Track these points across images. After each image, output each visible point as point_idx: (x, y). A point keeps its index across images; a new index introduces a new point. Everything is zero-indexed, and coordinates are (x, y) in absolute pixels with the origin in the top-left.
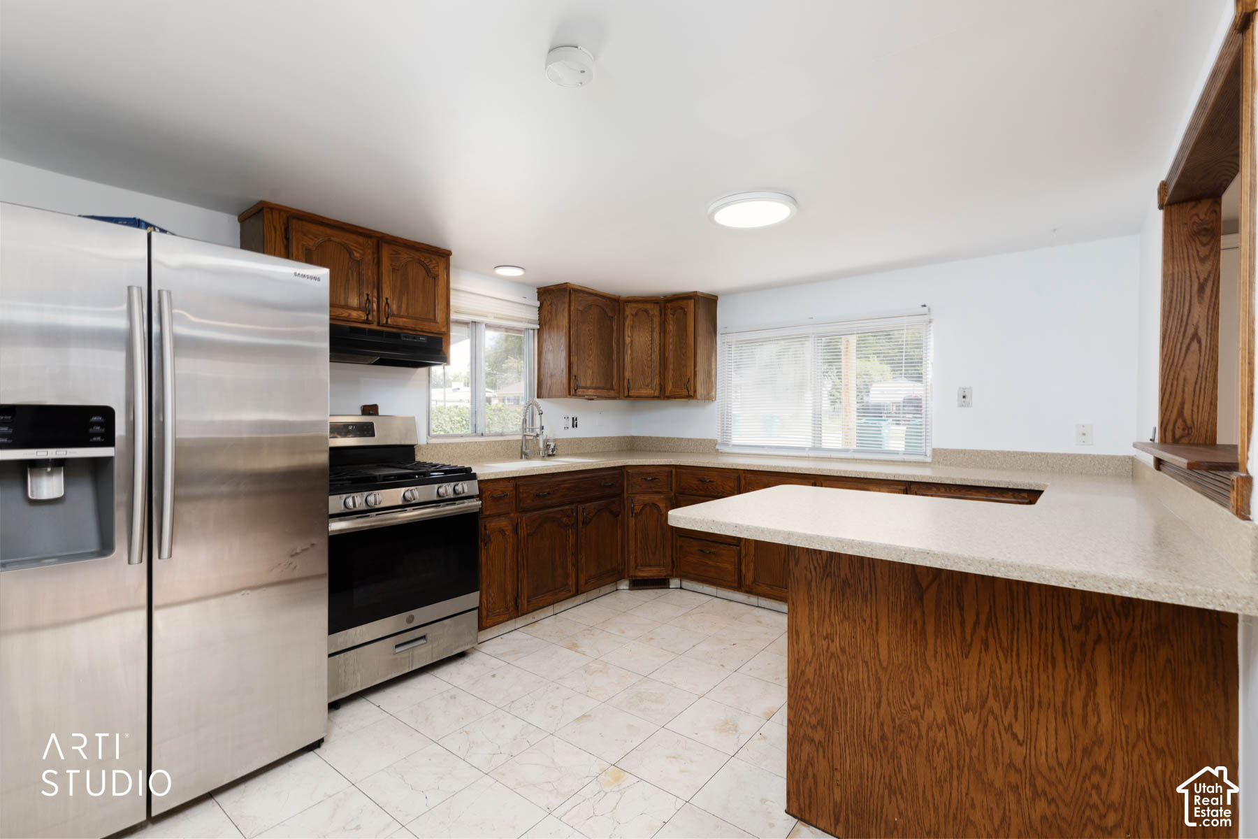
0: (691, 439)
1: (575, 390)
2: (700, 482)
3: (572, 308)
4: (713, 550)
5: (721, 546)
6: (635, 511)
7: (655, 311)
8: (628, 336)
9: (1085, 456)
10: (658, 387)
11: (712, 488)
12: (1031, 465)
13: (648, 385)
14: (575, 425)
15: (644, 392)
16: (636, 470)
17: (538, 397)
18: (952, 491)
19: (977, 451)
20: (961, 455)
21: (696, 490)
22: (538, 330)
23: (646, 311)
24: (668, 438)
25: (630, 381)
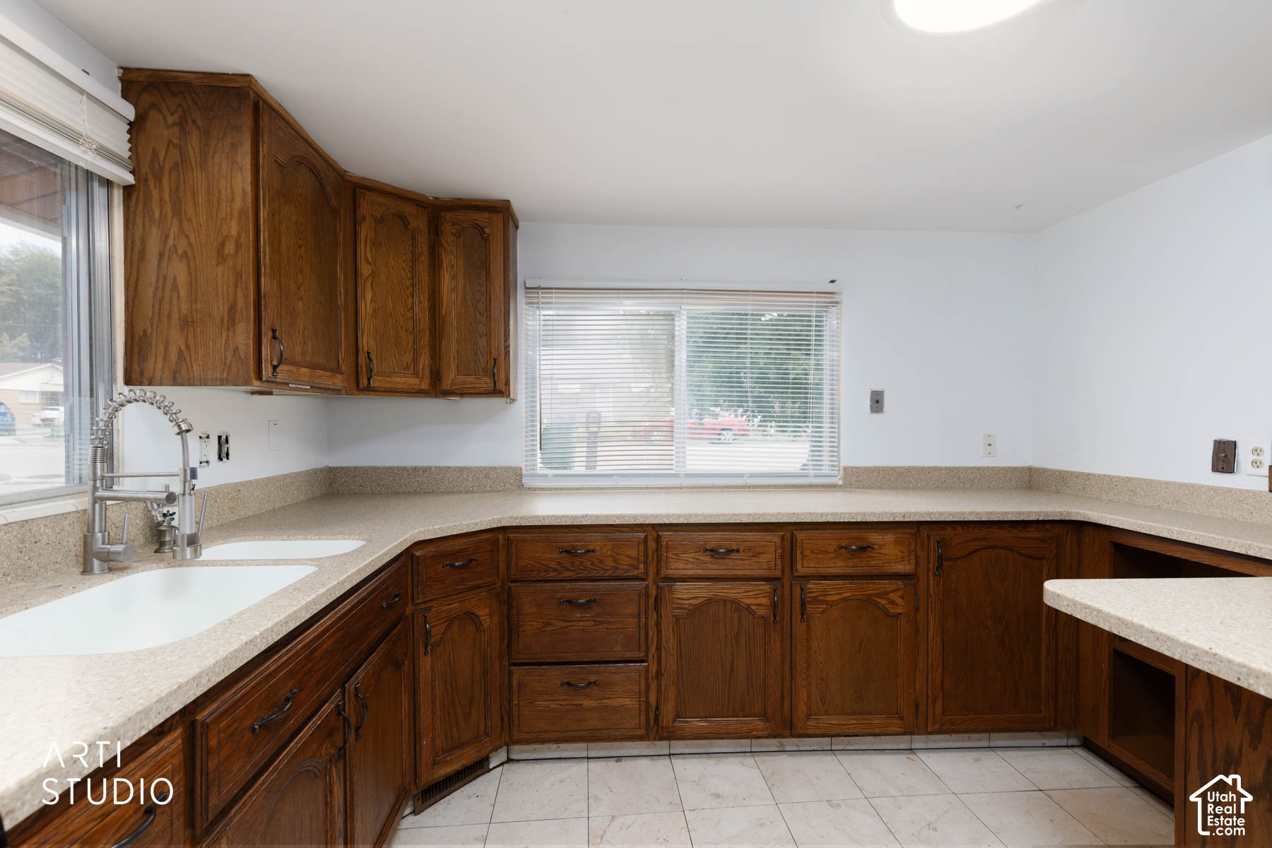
0: (466, 468)
1: (275, 367)
2: (565, 555)
3: (263, 150)
4: (593, 678)
5: (611, 667)
6: (432, 640)
7: (419, 222)
8: (367, 261)
9: (992, 469)
10: (427, 372)
11: (592, 564)
12: (945, 481)
13: (407, 368)
14: (223, 455)
15: (400, 381)
16: (431, 549)
17: (128, 382)
18: (970, 529)
19: (892, 468)
20: (875, 474)
21: (556, 570)
22: (128, 190)
23: (403, 218)
24: (415, 469)
25: (373, 356)
